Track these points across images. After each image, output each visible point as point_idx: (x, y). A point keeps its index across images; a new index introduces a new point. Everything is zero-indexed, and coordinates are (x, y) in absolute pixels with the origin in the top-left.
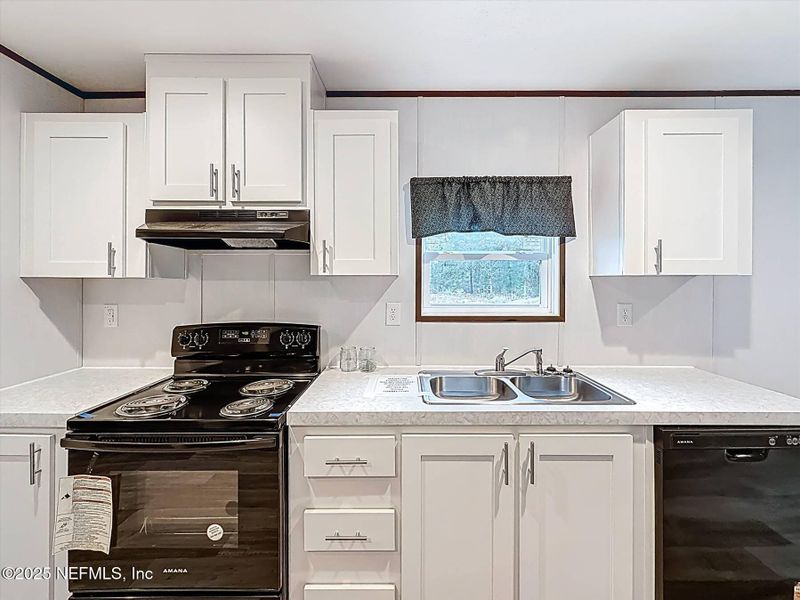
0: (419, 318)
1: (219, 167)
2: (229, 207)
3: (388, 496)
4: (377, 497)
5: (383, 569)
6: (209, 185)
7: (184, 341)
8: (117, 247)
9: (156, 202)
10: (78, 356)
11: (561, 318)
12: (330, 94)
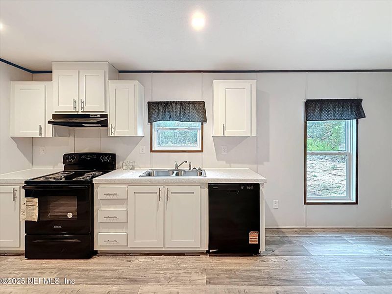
0: (152, 151)
1: (76, 99)
2: (80, 113)
3: (125, 205)
4: (121, 206)
5: (124, 228)
6: (73, 105)
7: (67, 159)
8: (43, 127)
9: (55, 112)
10: (31, 165)
11: (202, 151)
12: (120, 72)
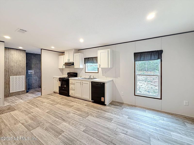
0: (85, 72)
2: (69, 62)
3: (74, 85)
7: (68, 74)
8: (63, 66)
9: (65, 62)
11: (98, 73)
12: (79, 50)
